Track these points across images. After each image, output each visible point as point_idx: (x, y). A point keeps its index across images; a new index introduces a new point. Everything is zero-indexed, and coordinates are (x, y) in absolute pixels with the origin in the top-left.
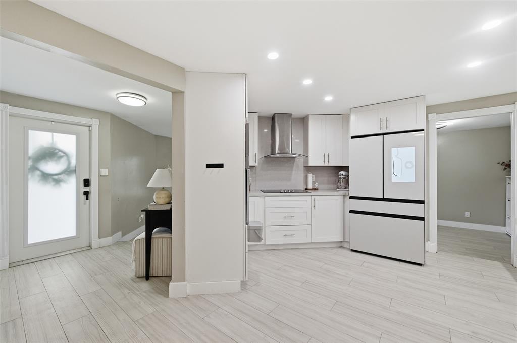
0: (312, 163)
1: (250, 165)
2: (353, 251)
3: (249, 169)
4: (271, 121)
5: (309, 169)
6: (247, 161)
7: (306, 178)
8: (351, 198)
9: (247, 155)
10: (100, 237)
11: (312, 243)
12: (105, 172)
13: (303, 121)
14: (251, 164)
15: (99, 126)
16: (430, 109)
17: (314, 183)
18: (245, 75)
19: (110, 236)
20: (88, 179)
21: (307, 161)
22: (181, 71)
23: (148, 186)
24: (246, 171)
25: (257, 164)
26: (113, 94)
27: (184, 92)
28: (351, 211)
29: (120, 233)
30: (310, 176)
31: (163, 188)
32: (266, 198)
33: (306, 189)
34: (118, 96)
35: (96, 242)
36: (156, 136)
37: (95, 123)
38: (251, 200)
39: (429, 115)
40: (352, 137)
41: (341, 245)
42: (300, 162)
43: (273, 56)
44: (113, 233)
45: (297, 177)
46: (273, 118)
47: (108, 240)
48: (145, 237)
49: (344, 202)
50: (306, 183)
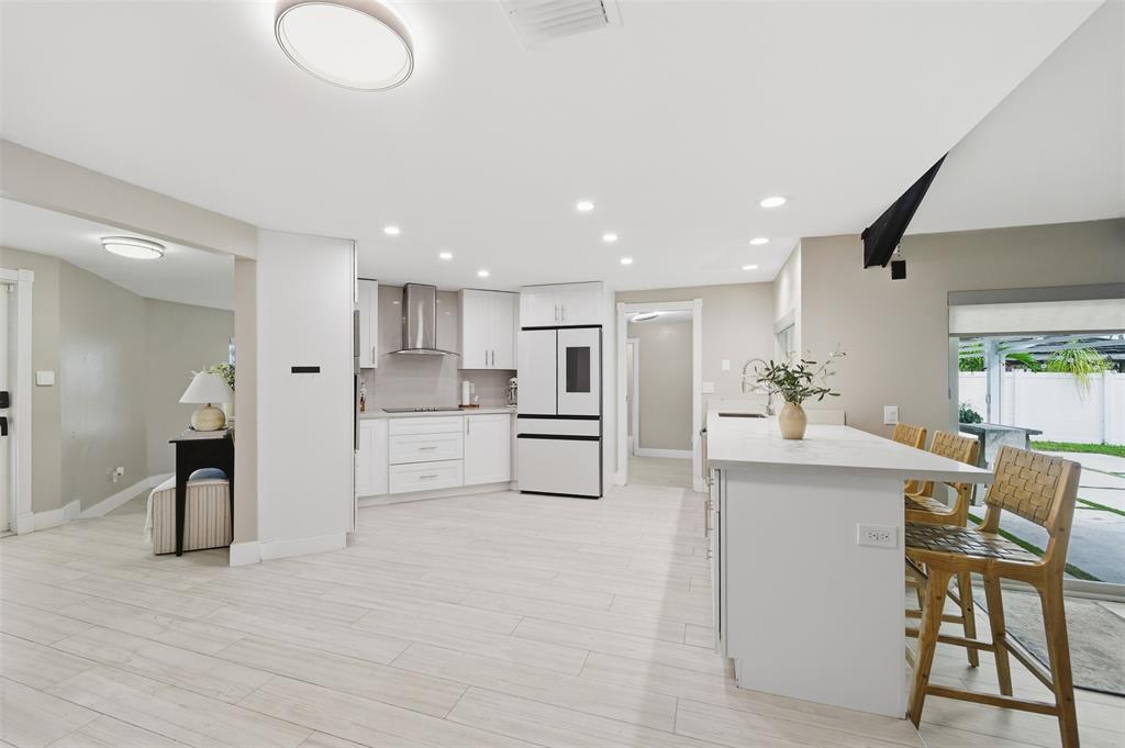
0: (469, 363)
1: (362, 366)
2: (523, 492)
3: (360, 374)
4: (401, 296)
5: (465, 374)
6: (356, 363)
7: (461, 386)
8: (520, 416)
9: (357, 354)
10: (35, 509)
11: (464, 487)
12: (46, 377)
13: (455, 296)
14: (364, 364)
15: (34, 284)
16: (620, 297)
17: (472, 396)
18: (353, 242)
19: (59, 507)
20: (6, 393)
21: (460, 362)
22: (250, 231)
23: (181, 401)
24: (356, 377)
25: (375, 366)
26: (95, 237)
27: (255, 261)
28: (520, 436)
29: (76, 503)
30: (466, 384)
31: (209, 405)
32: (391, 420)
33: (461, 406)
34: (105, 242)
35: (25, 521)
36: (146, 299)
37: (25, 279)
38: (362, 423)
39: (619, 304)
40: (524, 329)
41: (508, 486)
42: (450, 361)
43: (392, 231)
44: (65, 501)
45: (446, 386)
46: (405, 290)
47: (55, 516)
48: (175, 486)
49: (512, 423)
50: (461, 397)
